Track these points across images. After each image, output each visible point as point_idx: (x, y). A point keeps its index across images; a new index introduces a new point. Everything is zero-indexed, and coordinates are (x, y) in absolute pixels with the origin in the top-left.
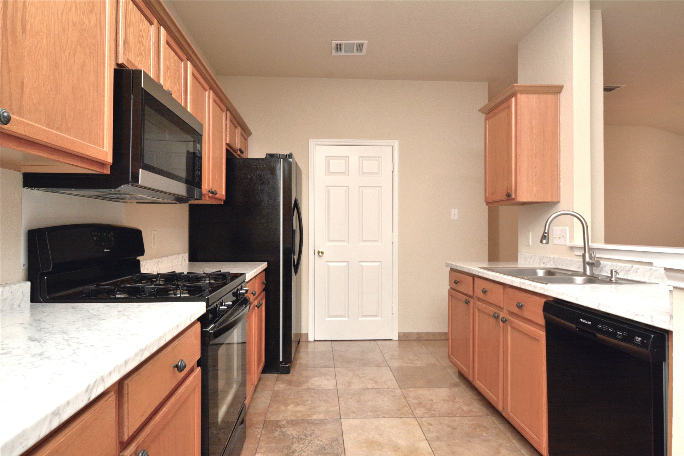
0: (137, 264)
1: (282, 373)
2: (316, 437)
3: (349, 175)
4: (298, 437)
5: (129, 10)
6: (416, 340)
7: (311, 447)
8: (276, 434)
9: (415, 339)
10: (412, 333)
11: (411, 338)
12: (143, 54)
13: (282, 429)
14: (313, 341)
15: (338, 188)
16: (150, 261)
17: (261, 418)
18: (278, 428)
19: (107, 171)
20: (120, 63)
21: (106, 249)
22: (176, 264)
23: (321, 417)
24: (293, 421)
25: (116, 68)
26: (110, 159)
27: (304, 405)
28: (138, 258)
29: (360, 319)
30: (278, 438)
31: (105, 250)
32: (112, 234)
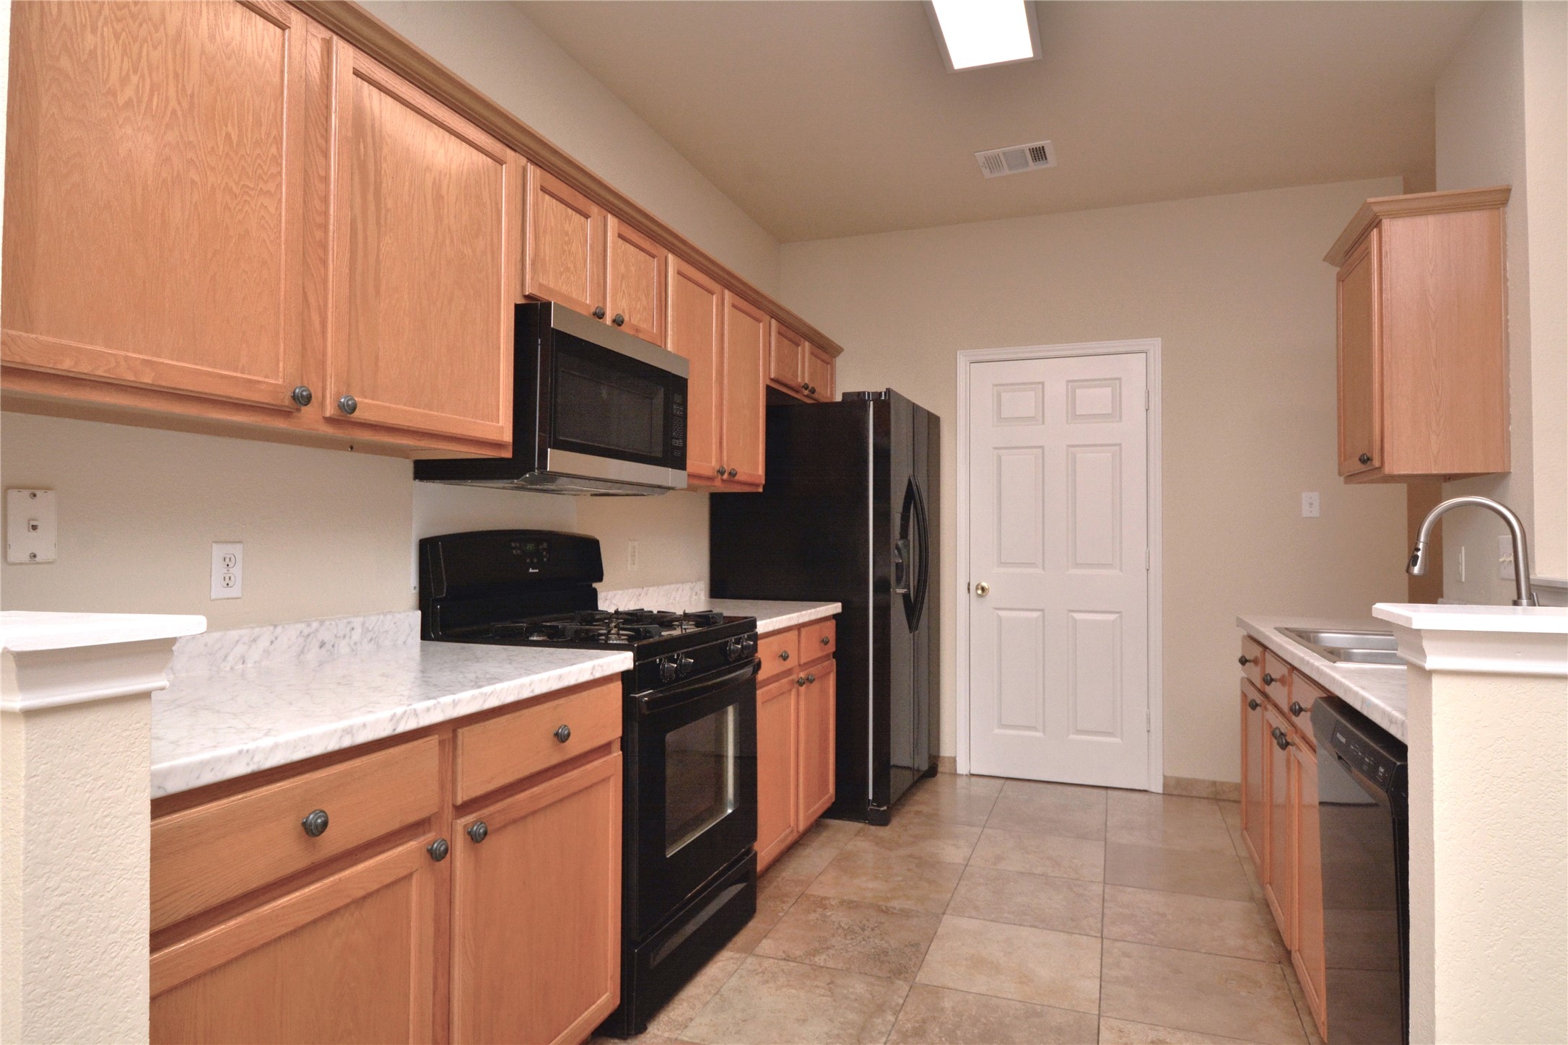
0: (594, 595)
1: (872, 823)
2: (881, 935)
3: (1043, 422)
4: (849, 928)
5: (545, 209)
6: (1207, 798)
7: (864, 948)
8: (813, 916)
9: (1205, 795)
10: (1197, 781)
11: (1194, 794)
12: (572, 268)
13: (827, 910)
14: (966, 775)
15: (1024, 450)
16: (622, 591)
17: (798, 890)
18: (820, 907)
19: (508, 454)
20: (527, 293)
22: (677, 599)
23: (908, 905)
24: (852, 902)
25: (521, 301)
26: (508, 436)
27: (886, 881)
28: (595, 585)
29: (1072, 737)
30: (812, 923)
31: (531, 570)
32: (545, 545)
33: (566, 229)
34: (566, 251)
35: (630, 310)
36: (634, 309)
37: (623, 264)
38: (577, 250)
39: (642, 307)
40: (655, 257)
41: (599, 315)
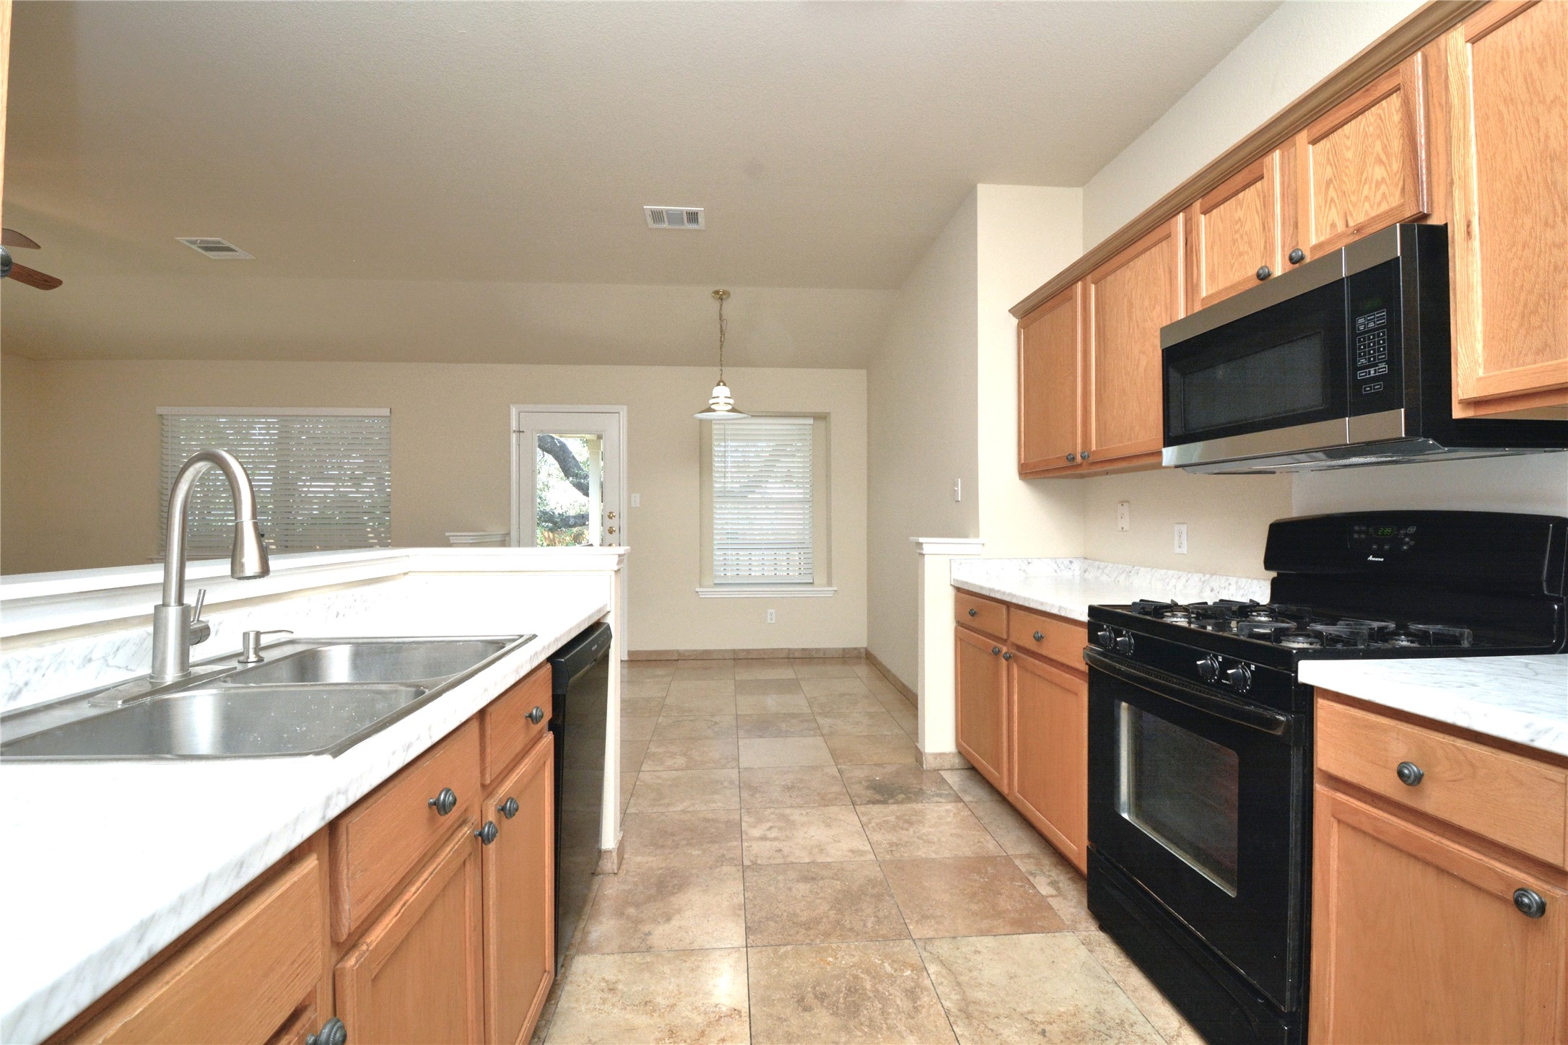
21: (1373, 557)
31: (1371, 558)
32: (1412, 530)
33: (1237, 218)
34: (1237, 239)
35: (1346, 214)
36: (1354, 205)
37: (1329, 166)
38: (1253, 223)
39: (1373, 186)
40: (1397, 89)
41: (1263, 276)
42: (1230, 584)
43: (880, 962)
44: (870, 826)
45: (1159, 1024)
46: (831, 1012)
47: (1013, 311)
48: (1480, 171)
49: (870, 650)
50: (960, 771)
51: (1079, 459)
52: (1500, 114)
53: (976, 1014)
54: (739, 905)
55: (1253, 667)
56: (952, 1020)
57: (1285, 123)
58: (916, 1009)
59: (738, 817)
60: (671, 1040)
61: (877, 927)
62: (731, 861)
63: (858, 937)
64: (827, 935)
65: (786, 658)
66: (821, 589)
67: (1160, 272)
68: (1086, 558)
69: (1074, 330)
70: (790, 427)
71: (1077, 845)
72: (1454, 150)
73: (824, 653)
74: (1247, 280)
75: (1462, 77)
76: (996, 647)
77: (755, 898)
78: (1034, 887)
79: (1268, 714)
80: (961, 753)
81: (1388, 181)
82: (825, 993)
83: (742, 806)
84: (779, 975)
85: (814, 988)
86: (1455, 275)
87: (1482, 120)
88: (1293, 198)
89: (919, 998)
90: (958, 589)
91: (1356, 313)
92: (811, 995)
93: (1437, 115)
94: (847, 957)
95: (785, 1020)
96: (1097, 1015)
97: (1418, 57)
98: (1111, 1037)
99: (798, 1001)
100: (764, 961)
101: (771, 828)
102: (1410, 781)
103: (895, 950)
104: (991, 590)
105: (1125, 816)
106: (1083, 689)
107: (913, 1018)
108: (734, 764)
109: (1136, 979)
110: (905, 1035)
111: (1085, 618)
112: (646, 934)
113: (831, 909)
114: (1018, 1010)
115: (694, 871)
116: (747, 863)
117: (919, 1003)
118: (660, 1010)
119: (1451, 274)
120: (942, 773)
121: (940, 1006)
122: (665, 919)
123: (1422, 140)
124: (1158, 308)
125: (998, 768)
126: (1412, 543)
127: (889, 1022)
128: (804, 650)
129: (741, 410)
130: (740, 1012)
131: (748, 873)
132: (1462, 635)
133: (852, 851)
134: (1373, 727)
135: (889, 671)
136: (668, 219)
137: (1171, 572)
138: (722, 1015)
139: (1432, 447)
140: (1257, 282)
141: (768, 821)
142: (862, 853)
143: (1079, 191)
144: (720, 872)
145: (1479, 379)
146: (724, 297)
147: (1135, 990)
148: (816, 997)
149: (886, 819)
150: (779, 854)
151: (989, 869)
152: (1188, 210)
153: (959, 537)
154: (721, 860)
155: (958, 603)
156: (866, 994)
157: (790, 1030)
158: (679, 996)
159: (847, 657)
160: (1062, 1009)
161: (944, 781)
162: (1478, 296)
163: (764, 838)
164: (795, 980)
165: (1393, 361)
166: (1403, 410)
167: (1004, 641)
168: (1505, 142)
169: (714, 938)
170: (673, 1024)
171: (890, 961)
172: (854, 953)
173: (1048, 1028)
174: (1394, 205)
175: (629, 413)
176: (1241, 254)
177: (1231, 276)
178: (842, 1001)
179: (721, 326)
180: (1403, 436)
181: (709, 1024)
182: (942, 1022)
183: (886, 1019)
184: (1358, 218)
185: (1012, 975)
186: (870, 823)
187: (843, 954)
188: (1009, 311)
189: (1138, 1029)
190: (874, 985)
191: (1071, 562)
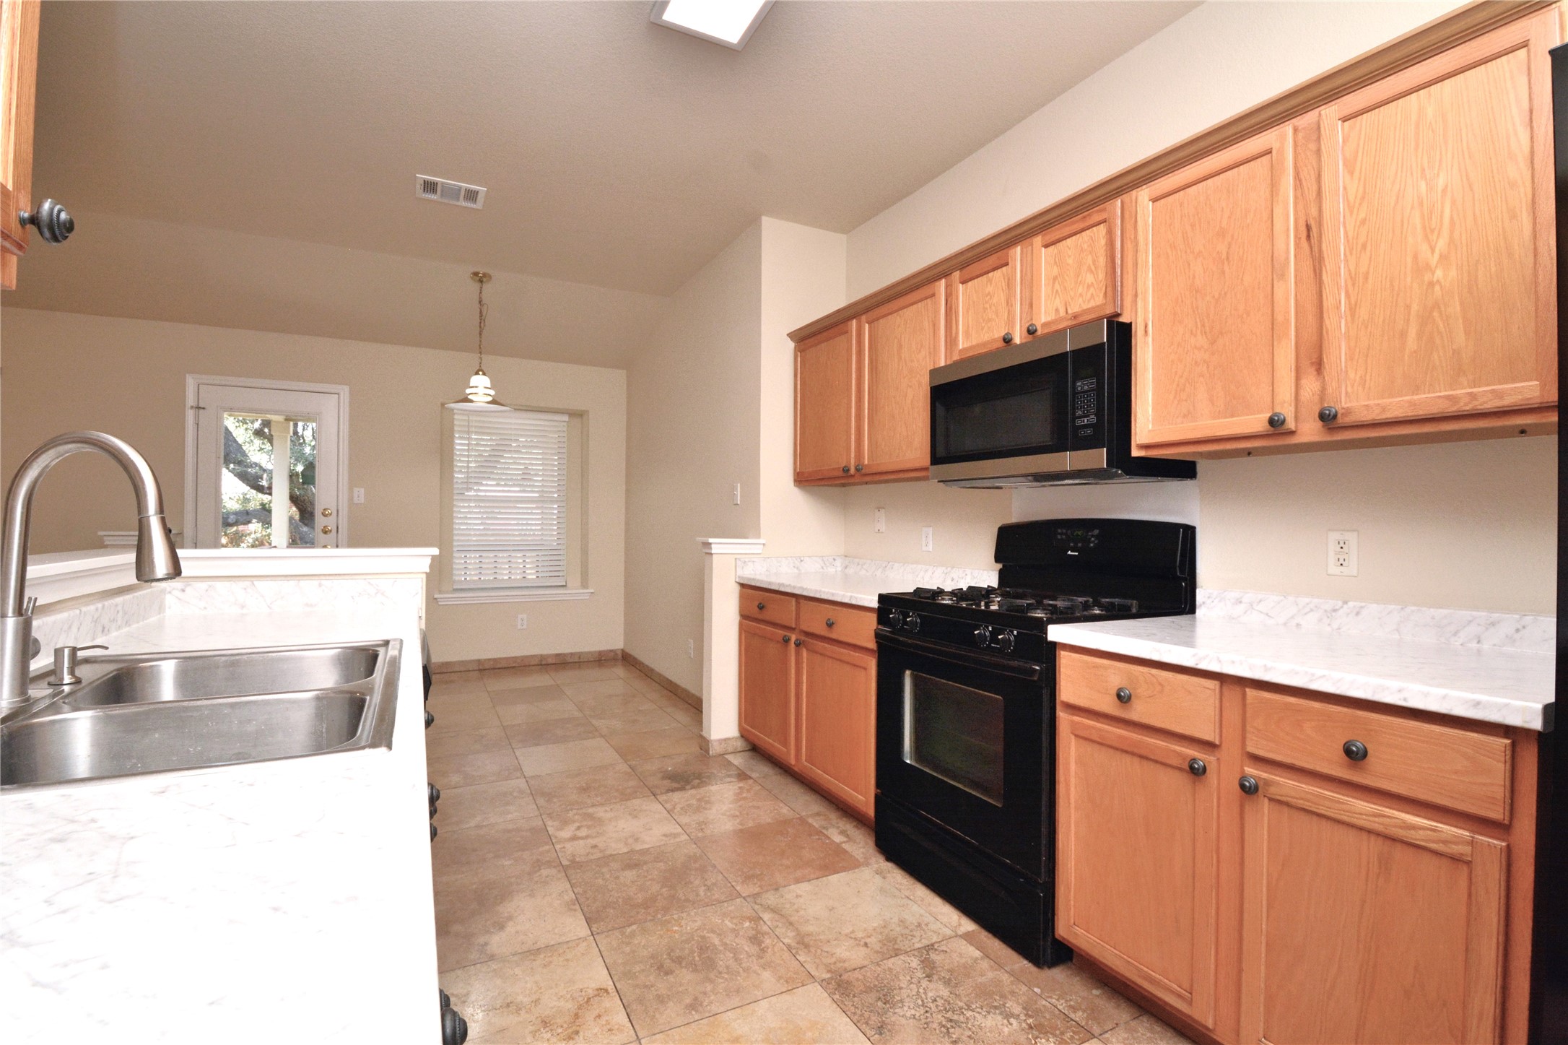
21: (1071, 552)
31: (1069, 552)
32: (1096, 532)
33: (987, 292)
34: (987, 309)
35: (1066, 305)
36: (1072, 299)
37: (1055, 267)
38: (1000, 297)
39: (1085, 287)
40: (1104, 221)
41: (1007, 340)
42: (966, 575)
43: (720, 921)
44: (676, 811)
45: (945, 920)
46: (691, 969)
47: (792, 336)
48: (1153, 290)
49: (627, 651)
50: (742, 753)
51: (852, 471)
52: (1167, 254)
53: (811, 943)
54: (572, 901)
55: (1015, 633)
56: (794, 951)
57: (1025, 228)
58: (763, 950)
59: (541, 822)
60: (547, 1029)
61: (709, 894)
62: (549, 864)
63: (695, 905)
64: (666, 910)
65: (538, 665)
66: (574, 591)
67: (926, 323)
68: (846, 556)
69: (849, 360)
70: (547, 423)
71: (864, 795)
72: (1139, 273)
73: (580, 658)
74: (994, 340)
75: (1146, 224)
76: (785, 636)
77: (585, 892)
78: (829, 838)
79: (1028, 666)
80: (744, 735)
81: (1096, 286)
82: (680, 957)
83: (542, 812)
84: (634, 952)
85: (669, 954)
86: (1136, 358)
87: (1157, 256)
88: (1030, 283)
89: (763, 942)
90: (743, 585)
91: (1076, 377)
92: (668, 961)
93: (1129, 246)
94: (690, 923)
95: (652, 986)
96: (901, 924)
97: (1119, 202)
98: (915, 937)
99: (658, 968)
100: (615, 943)
101: (579, 828)
102: (1125, 700)
103: (730, 908)
104: (780, 585)
105: (908, 762)
106: (872, 664)
107: (762, 958)
108: (519, 774)
109: (921, 891)
110: (759, 972)
111: (875, 604)
112: (482, 946)
113: (662, 887)
114: (842, 932)
115: (513, 880)
116: (565, 863)
117: (763, 945)
118: (525, 1007)
119: (1133, 357)
120: (727, 756)
121: (781, 944)
122: (497, 928)
123: (1118, 261)
124: (923, 353)
125: (785, 743)
126: (1096, 542)
127: (744, 965)
128: (558, 655)
129: (504, 403)
130: (606, 991)
131: (570, 872)
132: (1132, 605)
133: (665, 835)
134: (1096, 667)
135: (652, 670)
136: (442, 191)
137: (920, 566)
138: (590, 996)
139: (1119, 476)
140: (1001, 344)
141: (574, 822)
142: (675, 835)
143: (843, 237)
144: (540, 875)
145: (1150, 431)
146: (484, 280)
147: (922, 900)
148: (673, 961)
149: (689, 802)
150: (596, 850)
151: (789, 830)
152: (948, 277)
153: (738, 537)
154: (538, 865)
155: (743, 598)
156: (716, 949)
157: (659, 993)
158: (540, 991)
159: (602, 660)
160: (875, 925)
161: (730, 763)
162: (1150, 375)
163: (574, 838)
164: (649, 952)
165: (1099, 414)
166: (1105, 449)
167: (791, 629)
168: (1169, 274)
169: (556, 934)
170: (543, 1016)
171: (729, 918)
172: (696, 919)
173: (868, 940)
174: (1098, 303)
175: (351, 393)
176: (990, 320)
177: (982, 336)
178: (697, 958)
179: (481, 311)
180: (1105, 466)
181: (580, 1007)
182: (786, 955)
183: (740, 964)
184: (1074, 309)
185: (831, 908)
186: (674, 808)
187: (686, 922)
188: (788, 335)
189: (932, 926)
190: (721, 941)
191: (834, 560)
